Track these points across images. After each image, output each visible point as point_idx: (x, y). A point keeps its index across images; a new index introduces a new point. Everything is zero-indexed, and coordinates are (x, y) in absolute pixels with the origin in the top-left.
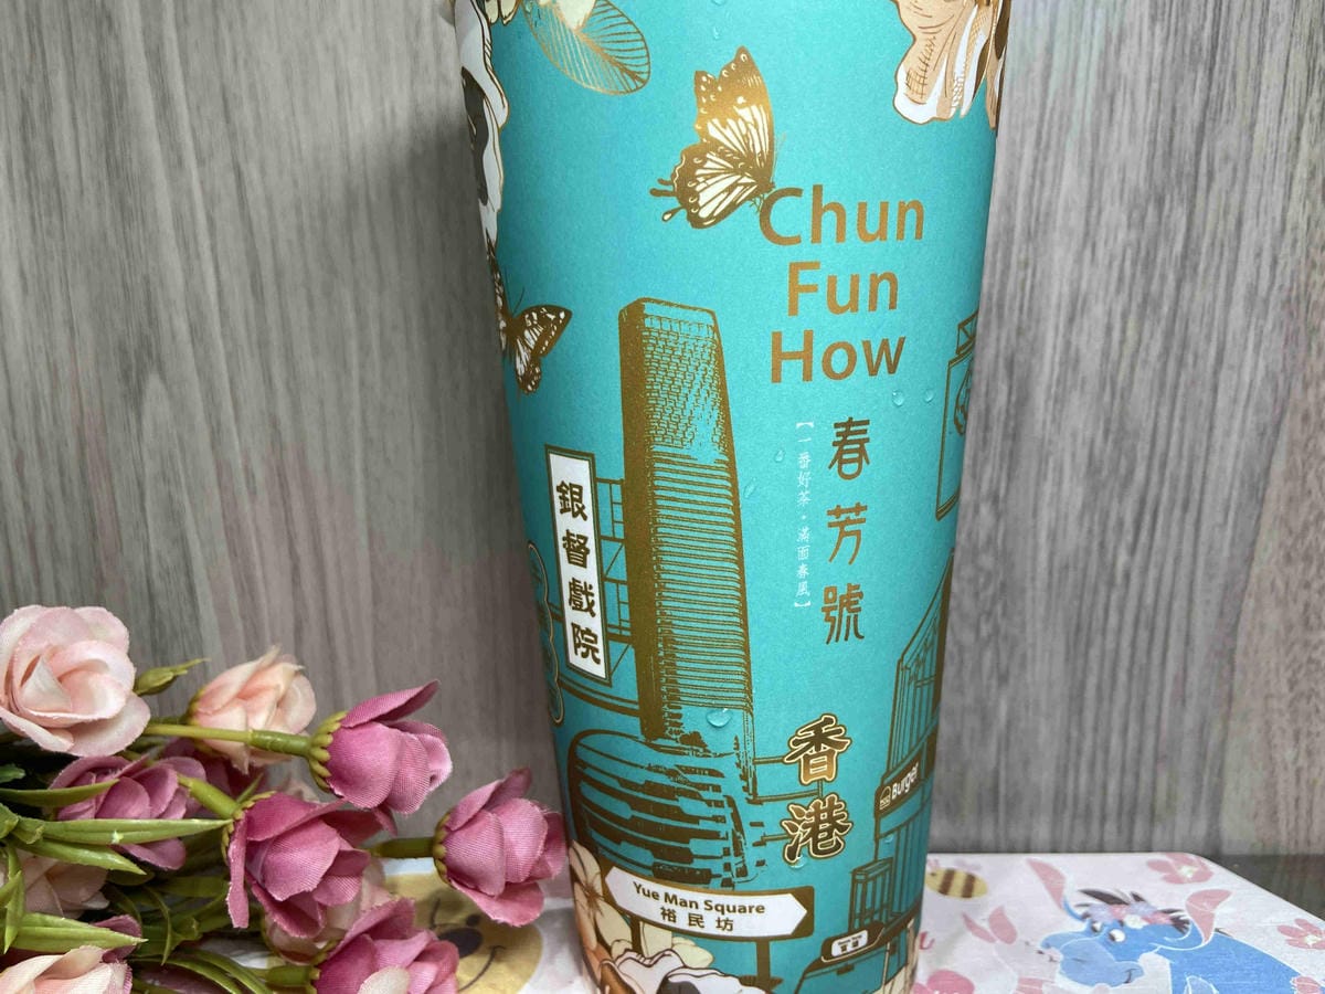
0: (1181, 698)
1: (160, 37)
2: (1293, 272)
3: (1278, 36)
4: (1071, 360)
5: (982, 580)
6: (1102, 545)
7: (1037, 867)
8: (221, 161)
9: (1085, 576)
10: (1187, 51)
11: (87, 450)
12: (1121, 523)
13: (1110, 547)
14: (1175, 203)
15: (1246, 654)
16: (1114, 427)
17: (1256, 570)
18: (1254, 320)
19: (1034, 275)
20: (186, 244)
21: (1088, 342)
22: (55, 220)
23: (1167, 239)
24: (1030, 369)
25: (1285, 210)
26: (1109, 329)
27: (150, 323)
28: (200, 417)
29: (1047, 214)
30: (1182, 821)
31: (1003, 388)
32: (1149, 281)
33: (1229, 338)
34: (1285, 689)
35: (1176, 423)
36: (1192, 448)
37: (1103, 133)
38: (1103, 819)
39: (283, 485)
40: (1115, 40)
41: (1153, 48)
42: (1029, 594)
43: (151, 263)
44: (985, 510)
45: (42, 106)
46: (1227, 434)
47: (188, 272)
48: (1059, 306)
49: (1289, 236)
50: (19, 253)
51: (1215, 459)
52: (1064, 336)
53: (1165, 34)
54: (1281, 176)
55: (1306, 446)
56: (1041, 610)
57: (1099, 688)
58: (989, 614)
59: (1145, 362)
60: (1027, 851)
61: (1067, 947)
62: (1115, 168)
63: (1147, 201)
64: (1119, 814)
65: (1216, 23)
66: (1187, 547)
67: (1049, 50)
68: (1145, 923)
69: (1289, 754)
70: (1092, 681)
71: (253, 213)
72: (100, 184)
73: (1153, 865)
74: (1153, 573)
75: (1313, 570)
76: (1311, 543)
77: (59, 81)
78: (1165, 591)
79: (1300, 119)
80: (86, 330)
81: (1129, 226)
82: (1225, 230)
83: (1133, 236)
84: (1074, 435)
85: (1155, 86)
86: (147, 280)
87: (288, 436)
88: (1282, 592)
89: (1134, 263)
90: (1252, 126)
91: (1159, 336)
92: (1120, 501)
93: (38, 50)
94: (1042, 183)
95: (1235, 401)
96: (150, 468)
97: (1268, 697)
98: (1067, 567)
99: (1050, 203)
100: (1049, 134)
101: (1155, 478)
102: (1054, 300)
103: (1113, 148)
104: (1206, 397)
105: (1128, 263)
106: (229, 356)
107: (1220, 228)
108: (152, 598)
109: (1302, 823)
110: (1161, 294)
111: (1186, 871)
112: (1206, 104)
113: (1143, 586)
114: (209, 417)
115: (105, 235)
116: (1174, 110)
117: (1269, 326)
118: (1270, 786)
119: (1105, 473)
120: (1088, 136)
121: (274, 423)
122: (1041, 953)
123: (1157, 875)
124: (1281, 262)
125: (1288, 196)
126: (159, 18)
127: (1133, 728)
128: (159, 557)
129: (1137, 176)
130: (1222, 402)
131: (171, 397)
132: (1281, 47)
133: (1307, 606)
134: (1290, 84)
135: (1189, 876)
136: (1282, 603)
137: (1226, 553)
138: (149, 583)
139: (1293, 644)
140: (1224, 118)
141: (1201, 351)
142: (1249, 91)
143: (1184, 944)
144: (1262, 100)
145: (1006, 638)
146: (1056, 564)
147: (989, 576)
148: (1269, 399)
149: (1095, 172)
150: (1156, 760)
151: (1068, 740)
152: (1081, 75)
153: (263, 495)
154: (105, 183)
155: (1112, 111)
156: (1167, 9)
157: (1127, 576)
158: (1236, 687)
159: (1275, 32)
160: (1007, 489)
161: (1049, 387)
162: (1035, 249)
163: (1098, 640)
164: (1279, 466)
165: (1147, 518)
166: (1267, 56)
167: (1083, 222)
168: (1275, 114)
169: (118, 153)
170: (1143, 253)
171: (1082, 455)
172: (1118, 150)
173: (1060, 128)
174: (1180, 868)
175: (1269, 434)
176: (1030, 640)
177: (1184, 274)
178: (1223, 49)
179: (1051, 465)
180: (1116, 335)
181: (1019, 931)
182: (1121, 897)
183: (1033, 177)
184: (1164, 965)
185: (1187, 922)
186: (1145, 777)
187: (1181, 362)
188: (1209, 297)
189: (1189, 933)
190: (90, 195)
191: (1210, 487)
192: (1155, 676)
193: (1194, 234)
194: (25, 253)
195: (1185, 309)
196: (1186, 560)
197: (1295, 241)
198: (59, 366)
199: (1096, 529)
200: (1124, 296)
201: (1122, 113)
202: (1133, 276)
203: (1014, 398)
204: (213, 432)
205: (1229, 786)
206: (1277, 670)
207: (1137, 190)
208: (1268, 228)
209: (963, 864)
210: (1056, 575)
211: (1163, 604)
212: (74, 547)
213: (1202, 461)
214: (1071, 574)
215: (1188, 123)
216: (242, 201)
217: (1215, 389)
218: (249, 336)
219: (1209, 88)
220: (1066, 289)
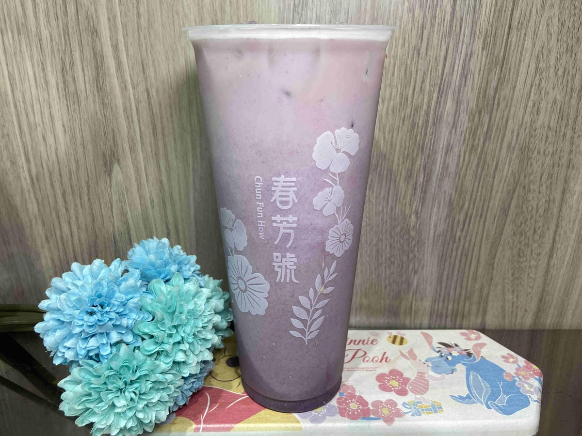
0: (475, 279)
1: (117, 40)
2: (524, 139)
3: (527, 55)
4: (445, 167)
5: (411, 239)
6: (452, 228)
7: (424, 334)
8: (141, 88)
9: (446, 239)
10: (494, 60)
11: (91, 192)
12: (459, 221)
13: (455, 229)
14: (485, 114)
15: (498, 264)
16: (459, 189)
17: (503, 237)
18: (509, 154)
19: (435, 137)
20: (129, 118)
21: (452, 160)
22: (77, 107)
23: (482, 126)
24: (431, 170)
25: (523, 117)
26: (459, 156)
27: (114, 146)
28: (133, 180)
29: (441, 117)
30: (473, 318)
31: (422, 176)
32: (474, 140)
33: (500, 160)
34: (510, 275)
35: (480, 188)
36: (484, 197)
37: (462, 89)
38: (447, 317)
39: (164, 204)
40: (469, 56)
41: (482, 59)
42: (426, 245)
43: (114, 124)
44: (413, 216)
45: (70, 64)
46: (497, 192)
47: (129, 128)
48: (443, 148)
49: (524, 127)
50: (62, 118)
51: (492, 201)
52: (444, 158)
53: (487, 54)
54: (523, 105)
55: (524, 197)
56: (430, 250)
57: (448, 275)
58: (413, 250)
59: (471, 168)
60: (420, 329)
61: (433, 362)
62: (465, 101)
63: (476, 113)
64: (452, 316)
65: (505, 51)
66: (480, 230)
67: (445, 58)
68: (458, 354)
69: (511, 297)
70: (446, 273)
71: (153, 107)
72: (94, 95)
73: (462, 334)
74: (468, 238)
75: (523, 238)
76: (522, 230)
77: (77, 54)
78: (472, 244)
79: (532, 86)
80: (90, 147)
81: (469, 122)
82: (502, 124)
83: (470, 125)
84: (445, 192)
85: (482, 72)
86: (113, 131)
87: (166, 188)
88: (512, 244)
89: (469, 134)
90: (515, 87)
91: (476, 159)
92: (459, 214)
93: (68, 42)
94: (440, 105)
95: (500, 182)
96: (115, 198)
97: (504, 279)
98: (440, 236)
99: (442, 113)
100: (443, 88)
101: (471, 206)
102: (441, 146)
103: (465, 95)
104: (491, 180)
105: (467, 134)
106: (144, 158)
107: (500, 122)
108: (115, 242)
109: (513, 320)
110: (478, 145)
111: (473, 336)
112: (499, 79)
113: (465, 242)
114: (136, 179)
115: (96, 113)
116: (488, 81)
117: (515, 156)
118: (503, 307)
119: (454, 205)
120: (457, 89)
121: (161, 182)
122: (424, 363)
123: (464, 337)
124: (520, 135)
125: (525, 113)
126: (116, 33)
127: (458, 288)
128: (118, 228)
129: (473, 105)
130: (496, 182)
131: (123, 173)
132: (527, 61)
133: (520, 249)
134: (529, 73)
135: (474, 338)
136: (511, 248)
137: (493, 232)
138: (114, 237)
139: (514, 261)
140: (505, 84)
141: (490, 164)
142: (515, 76)
143: (470, 361)
144: (519, 78)
145: (418, 259)
146: (436, 235)
147: (413, 239)
148: (512, 181)
149: (458, 102)
150: (465, 298)
151: (437, 292)
152: (456, 68)
153: (157, 208)
154: (96, 94)
155: (466, 81)
156: (488, 45)
157: (460, 239)
158: (494, 275)
159: (526, 55)
160: (421, 211)
161: (438, 175)
162: (436, 129)
163: (448, 260)
164: (514, 203)
165: (468, 220)
166: (522, 63)
167: (453, 119)
168: (523, 84)
169: (101, 83)
170: (473, 130)
171: (447, 199)
172: (467, 95)
173: (447, 87)
174: (471, 335)
175: (511, 193)
176: (425, 260)
177: (486, 139)
178: (507, 60)
179: (437, 201)
180: (462, 158)
181: (418, 356)
182: (450, 344)
183: (437, 103)
184: (464, 368)
185: (472, 354)
186: (461, 303)
187: (483, 168)
188: (494, 146)
189: (472, 358)
190: (91, 99)
191: (489, 210)
192: (466, 271)
193: (491, 125)
194: (65, 119)
195: (486, 151)
196: (480, 234)
197: (526, 128)
198: (79, 159)
199: (450, 223)
200: (465, 145)
201: (469, 82)
202: (469, 138)
203: (425, 179)
204: (138, 186)
205: (489, 308)
206: (508, 271)
207: (472, 109)
208: (517, 124)
209: (400, 334)
210: (436, 238)
211: (471, 248)
212: (86, 225)
213: (488, 202)
214: (441, 237)
215: (492, 86)
216: (150, 103)
217: (494, 178)
218: (152, 152)
219: (501, 74)
220: (445, 142)
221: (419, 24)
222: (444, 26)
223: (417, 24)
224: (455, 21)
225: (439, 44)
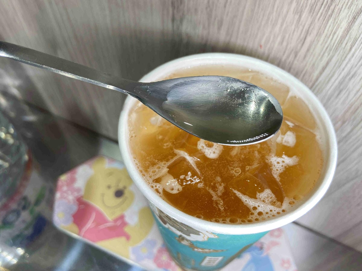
221: (303, 28)
222: (332, 39)
223: (301, 28)
224: (347, 38)
225: (322, 54)
